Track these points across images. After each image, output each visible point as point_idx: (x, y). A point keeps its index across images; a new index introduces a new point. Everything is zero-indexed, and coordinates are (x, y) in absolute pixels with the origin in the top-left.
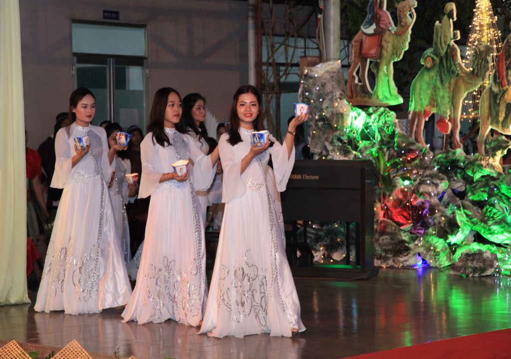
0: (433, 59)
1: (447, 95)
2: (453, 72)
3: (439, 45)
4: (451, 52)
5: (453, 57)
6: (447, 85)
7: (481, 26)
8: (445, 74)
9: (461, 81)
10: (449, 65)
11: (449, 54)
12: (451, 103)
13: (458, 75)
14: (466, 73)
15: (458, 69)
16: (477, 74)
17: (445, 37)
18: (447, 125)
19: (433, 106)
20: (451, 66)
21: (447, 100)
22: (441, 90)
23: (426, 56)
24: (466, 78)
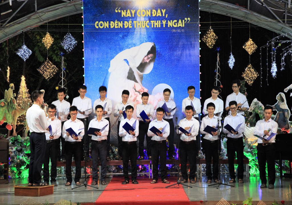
0: (4, 103)
1: (11, 116)
2: (13, 108)
3: (7, 98)
4: (13, 101)
5: (13, 102)
6: (11, 112)
7: (22, 92)
8: (10, 109)
9: (17, 112)
10: (12, 105)
11: (12, 101)
12: (12, 119)
13: (16, 109)
14: (19, 109)
15: (16, 107)
16: (24, 109)
17: (10, 95)
18: (11, 127)
19: (5, 120)
20: (13, 106)
21: (11, 118)
22: (8, 114)
23: (1, 102)
24: (19, 110)
